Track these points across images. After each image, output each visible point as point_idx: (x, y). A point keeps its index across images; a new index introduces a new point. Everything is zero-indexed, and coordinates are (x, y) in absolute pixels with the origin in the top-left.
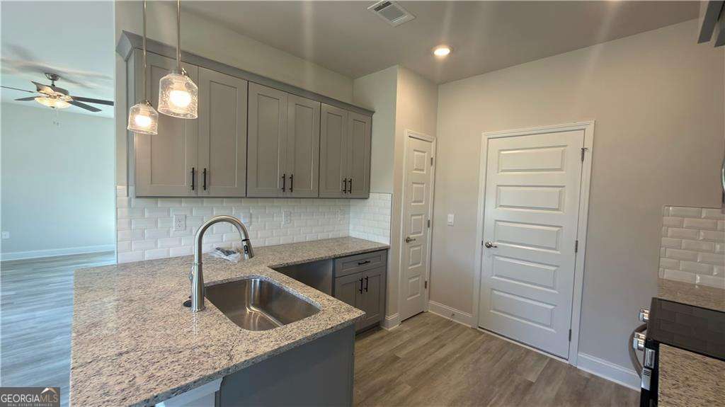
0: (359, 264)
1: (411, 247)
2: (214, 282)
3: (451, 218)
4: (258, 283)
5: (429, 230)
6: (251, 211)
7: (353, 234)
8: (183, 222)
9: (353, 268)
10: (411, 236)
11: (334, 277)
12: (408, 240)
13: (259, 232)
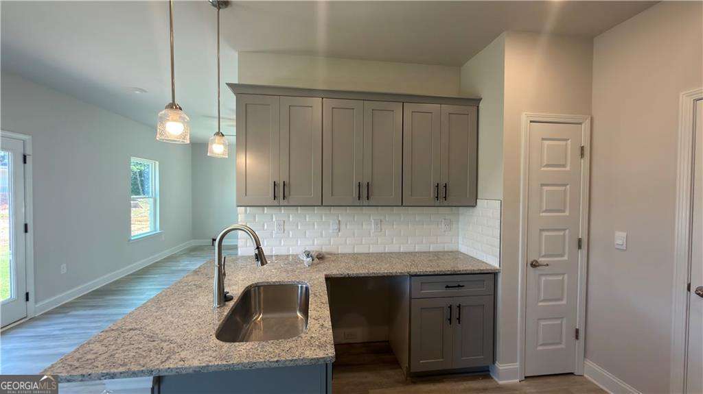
0: (447, 287)
1: (542, 275)
2: (268, 282)
3: (620, 238)
4: (304, 289)
5: (582, 254)
6: (340, 219)
7: (463, 249)
8: (282, 227)
9: (439, 290)
10: (542, 260)
11: (411, 298)
12: (534, 265)
13: (348, 239)
